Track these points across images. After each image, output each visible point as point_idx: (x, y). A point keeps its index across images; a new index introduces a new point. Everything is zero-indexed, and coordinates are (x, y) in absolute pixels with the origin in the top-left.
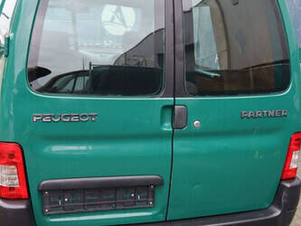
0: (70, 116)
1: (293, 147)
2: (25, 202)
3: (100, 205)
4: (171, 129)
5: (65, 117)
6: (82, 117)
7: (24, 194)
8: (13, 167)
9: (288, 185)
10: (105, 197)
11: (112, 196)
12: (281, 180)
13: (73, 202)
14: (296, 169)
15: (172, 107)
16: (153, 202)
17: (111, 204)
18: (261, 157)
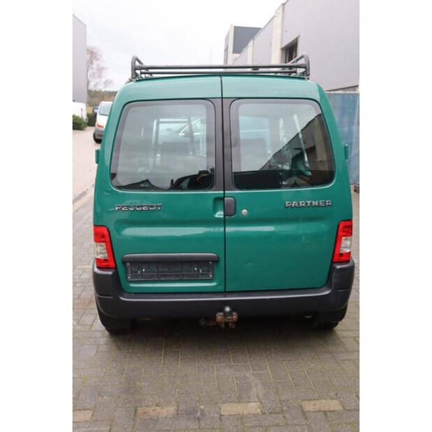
0: (142, 206)
1: (340, 233)
2: (113, 270)
3: (170, 276)
4: (223, 217)
5: (138, 207)
6: (151, 207)
7: (112, 264)
8: (104, 244)
9: (338, 267)
10: (174, 270)
11: (179, 269)
12: (332, 262)
13: (149, 272)
14: (350, 253)
15: (222, 199)
16: (213, 275)
17: (178, 276)
18: (308, 241)
